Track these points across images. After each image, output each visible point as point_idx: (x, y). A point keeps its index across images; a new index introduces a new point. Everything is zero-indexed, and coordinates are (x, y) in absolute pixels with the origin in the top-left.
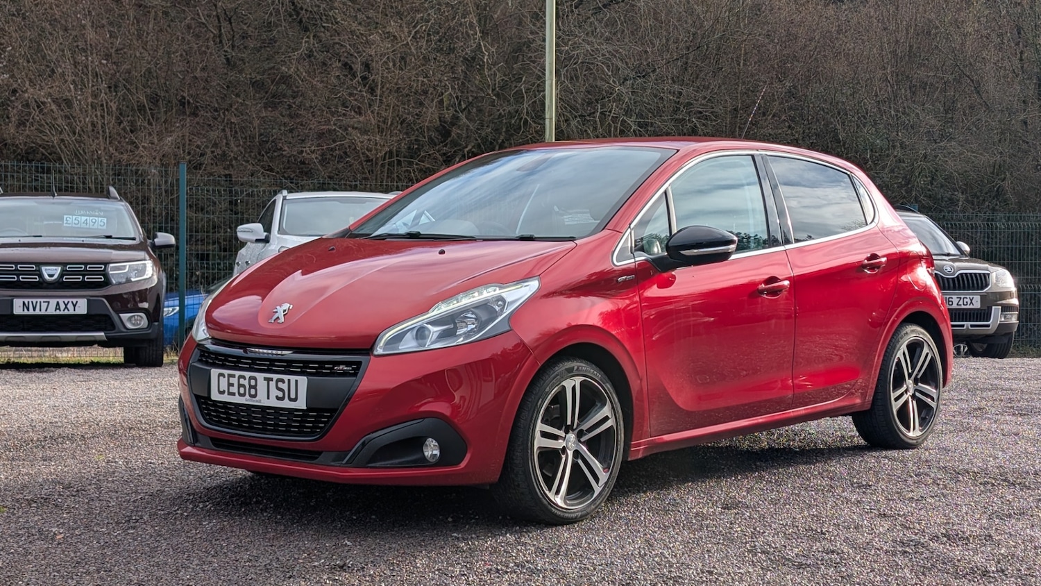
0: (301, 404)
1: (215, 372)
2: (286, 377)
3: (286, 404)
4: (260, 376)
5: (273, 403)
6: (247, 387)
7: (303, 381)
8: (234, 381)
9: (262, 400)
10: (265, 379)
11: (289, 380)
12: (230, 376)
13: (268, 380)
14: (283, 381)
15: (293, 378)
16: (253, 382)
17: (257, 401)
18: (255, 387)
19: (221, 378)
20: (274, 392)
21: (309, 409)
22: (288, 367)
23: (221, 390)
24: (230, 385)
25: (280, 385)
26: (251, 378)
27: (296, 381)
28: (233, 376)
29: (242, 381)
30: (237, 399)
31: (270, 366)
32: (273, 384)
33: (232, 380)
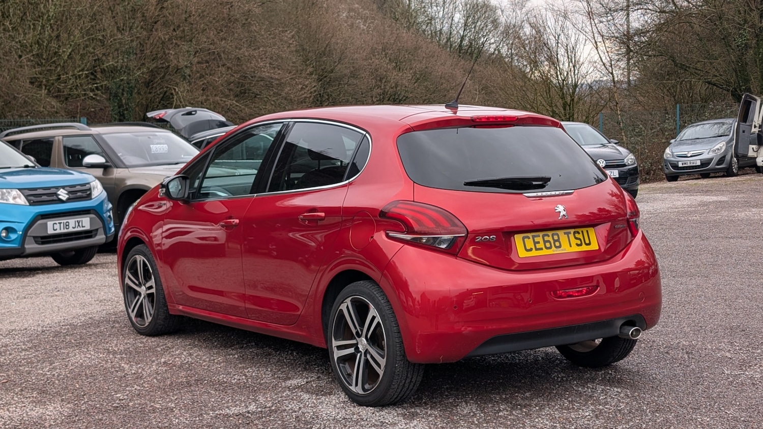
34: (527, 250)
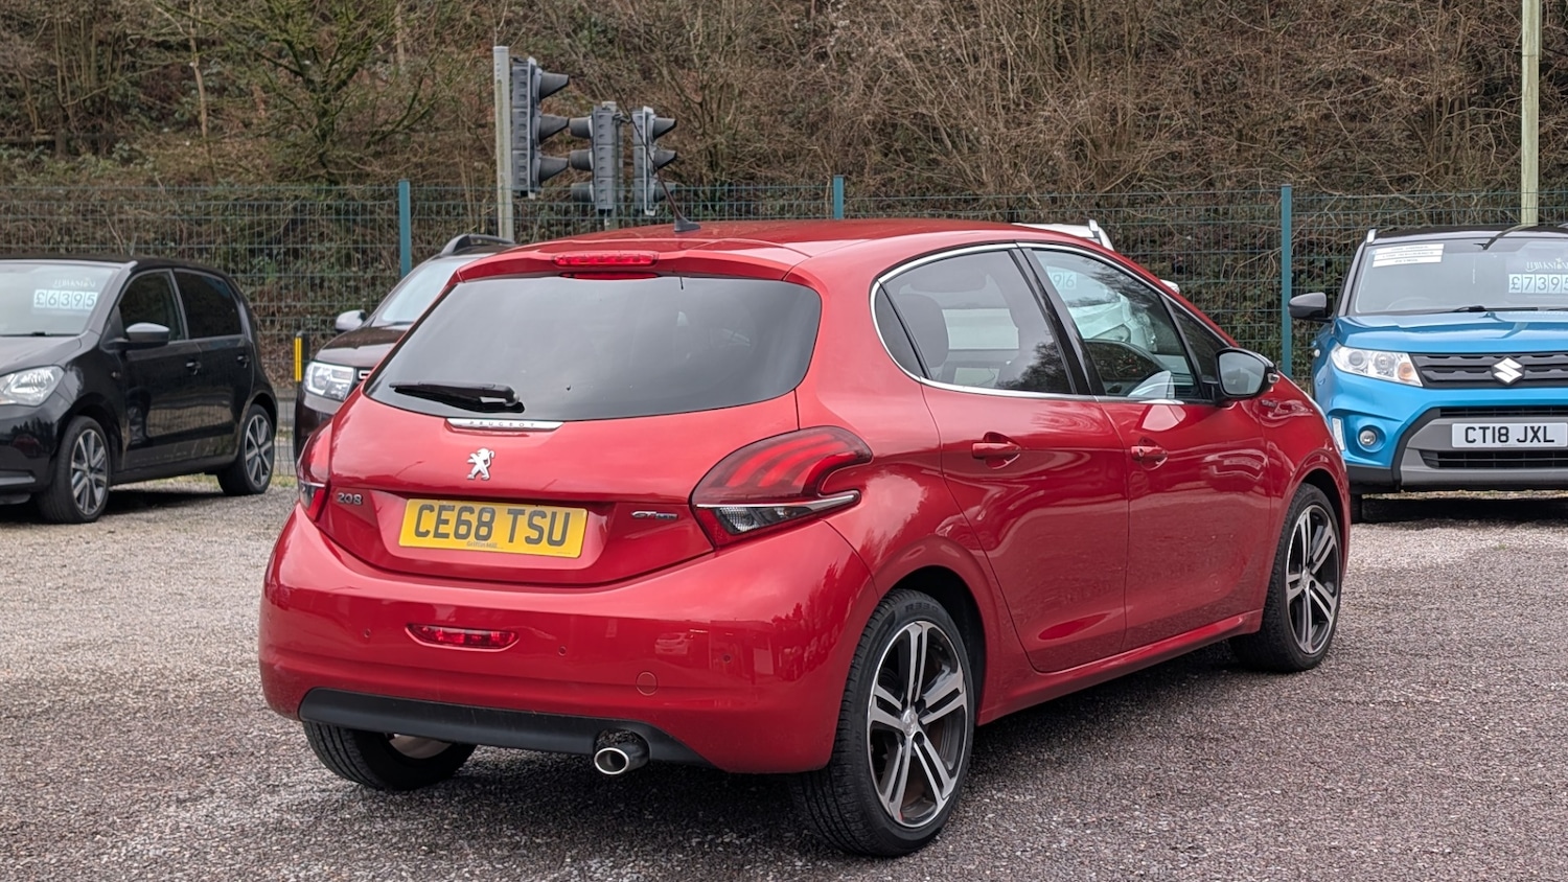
34: (419, 534)
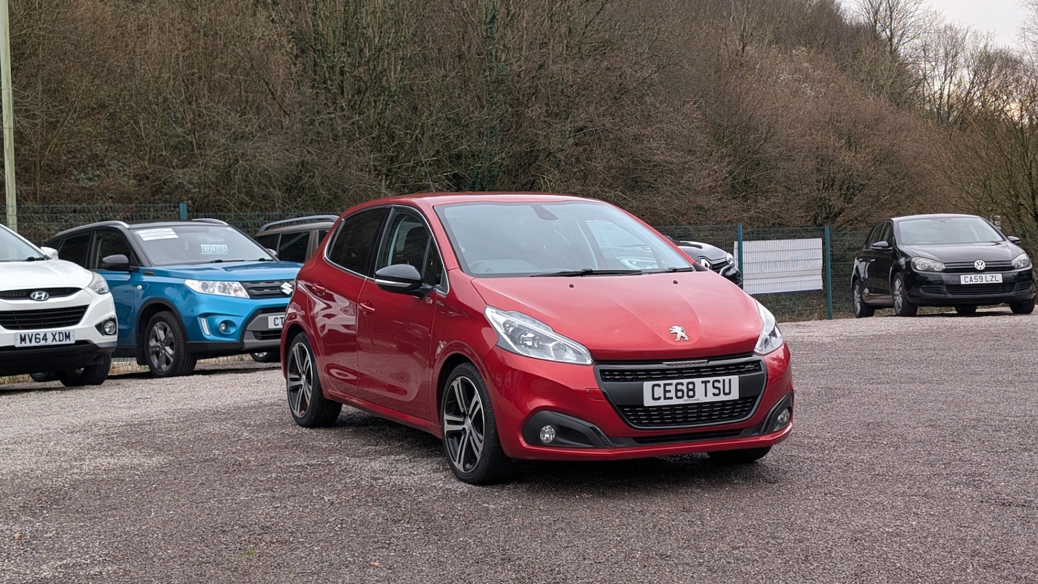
0: (735, 395)
1: (647, 386)
2: (721, 378)
3: (722, 398)
4: (698, 381)
5: (711, 399)
6: (685, 391)
7: (735, 379)
8: (672, 388)
9: (700, 397)
10: (703, 382)
11: (724, 380)
12: (665, 385)
13: (705, 383)
14: (719, 381)
15: (727, 378)
16: (691, 386)
17: (695, 400)
18: (693, 390)
19: (656, 388)
20: (711, 390)
21: (740, 399)
22: (714, 371)
23: (656, 396)
24: (665, 391)
25: (716, 384)
26: (688, 384)
27: (730, 380)
28: (671, 384)
29: (679, 387)
30: (675, 402)
31: (698, 372)
32: (710, 385)
33: (668, 388)
